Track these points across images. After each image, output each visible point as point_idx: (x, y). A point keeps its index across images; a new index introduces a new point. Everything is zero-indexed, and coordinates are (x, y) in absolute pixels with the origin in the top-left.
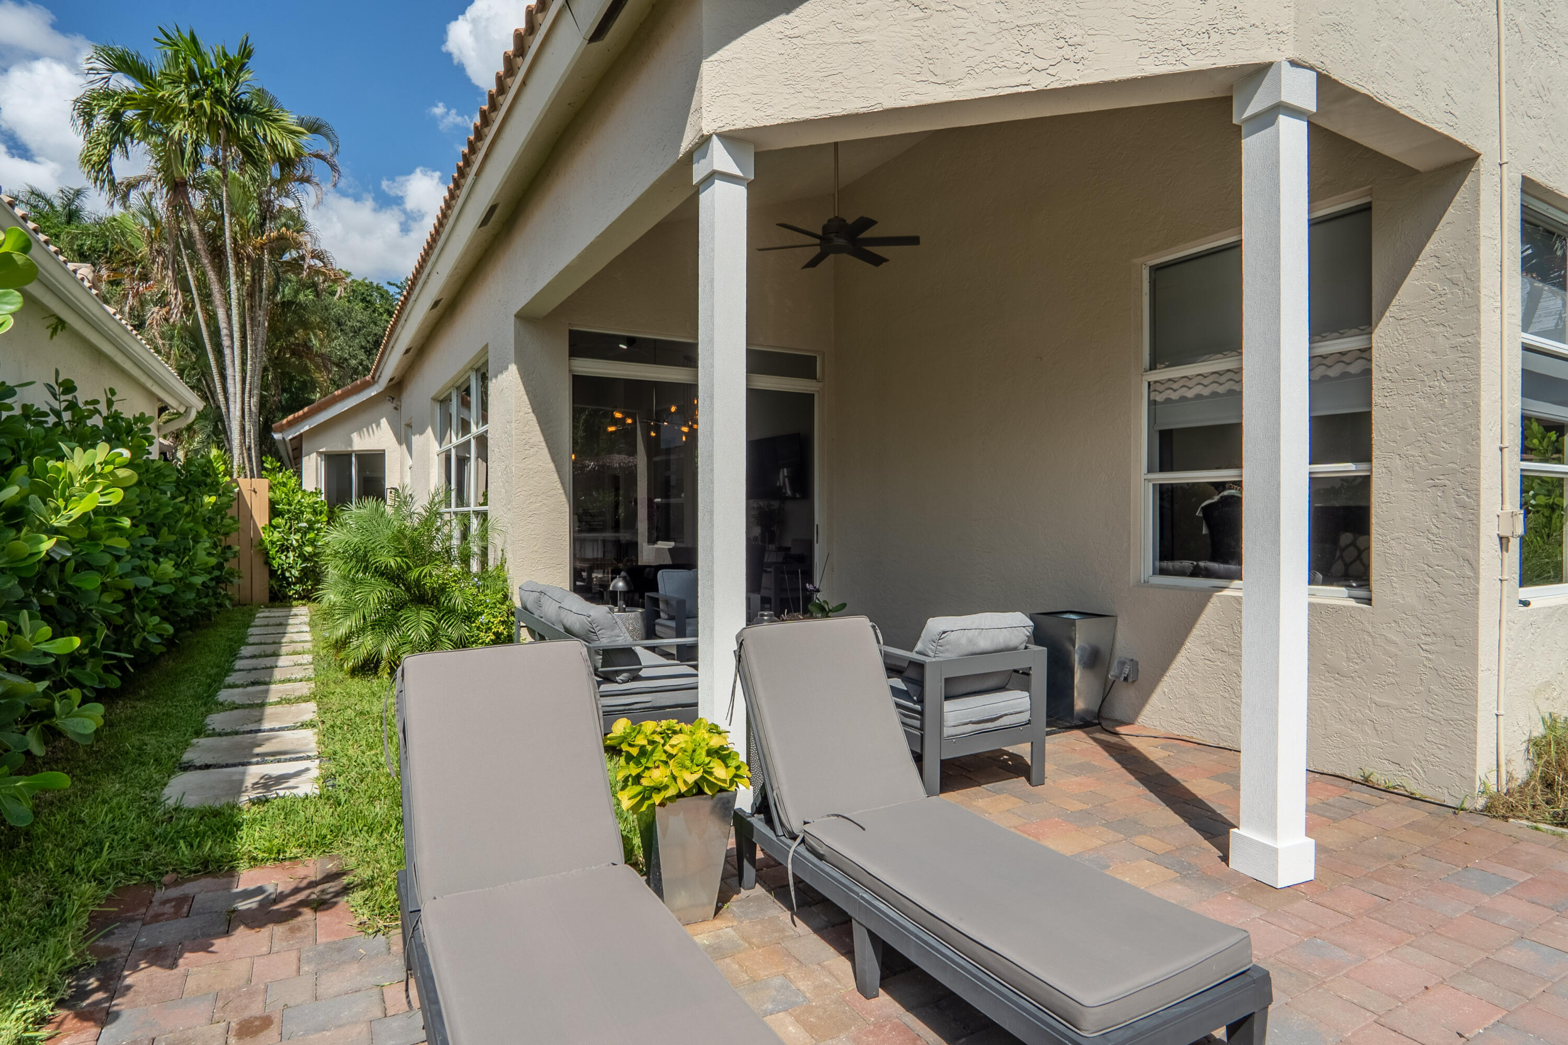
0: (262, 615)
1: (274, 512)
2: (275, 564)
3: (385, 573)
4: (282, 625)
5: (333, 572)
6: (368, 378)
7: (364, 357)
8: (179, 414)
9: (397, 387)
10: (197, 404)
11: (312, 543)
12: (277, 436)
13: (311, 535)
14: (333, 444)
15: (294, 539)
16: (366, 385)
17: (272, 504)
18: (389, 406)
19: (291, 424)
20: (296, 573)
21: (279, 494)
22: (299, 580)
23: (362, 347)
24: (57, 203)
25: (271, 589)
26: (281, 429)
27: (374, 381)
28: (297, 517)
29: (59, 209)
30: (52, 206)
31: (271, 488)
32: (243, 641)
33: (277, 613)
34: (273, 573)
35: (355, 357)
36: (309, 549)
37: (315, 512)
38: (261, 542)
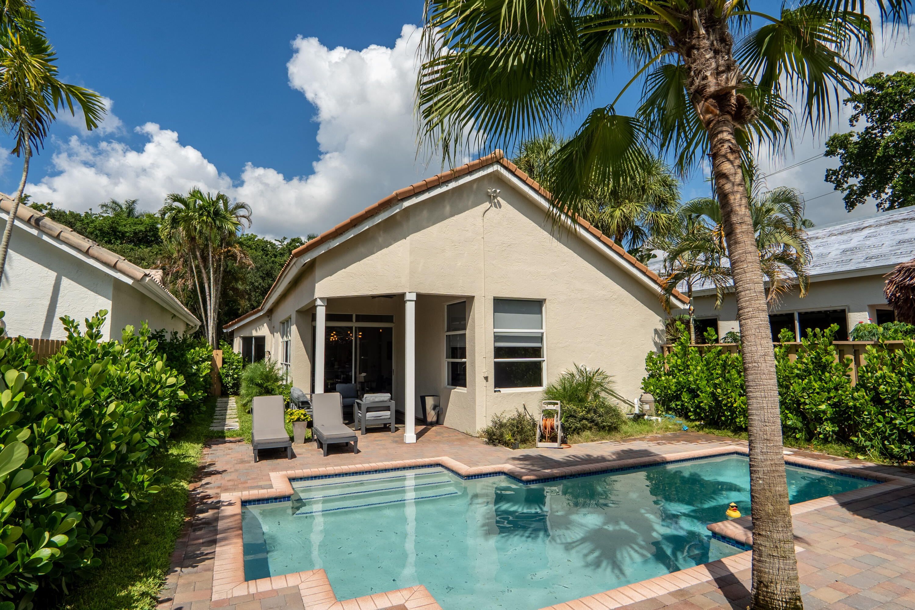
0: (219, 400)
1: (224, 362)
2: (224, 381)
3: (258, 385)
4: (227, 403)
5: (244, 384)
6: (260, 308)
7: (261, 281)
8: (192, 327)
9: (271, 312)
10: (199, 323)
11: (237, 373)
12: (225, 331)
13: (236, 371)
14: (245, 333)
15: (231, 372)
16: (259, 311)
17: (223, 359)
18: (267, 319)
19: (231, 326)
20: (231, 385)
21: (226, 356)
22: (232, 388)
23: (260, 276)
24: (124, 207)
25: (222, 390)
26: (226, 328)
27: (262, 309)
28: (232, 364)
29: (125, 210)
30: (121, 208)
31: (223, 353)
32: (216, 406)
33: (225, 399)
34: (222, 385)
35: (257, 281)
36: (236, 376)
37: (238, 362)
38: (219, 373)
